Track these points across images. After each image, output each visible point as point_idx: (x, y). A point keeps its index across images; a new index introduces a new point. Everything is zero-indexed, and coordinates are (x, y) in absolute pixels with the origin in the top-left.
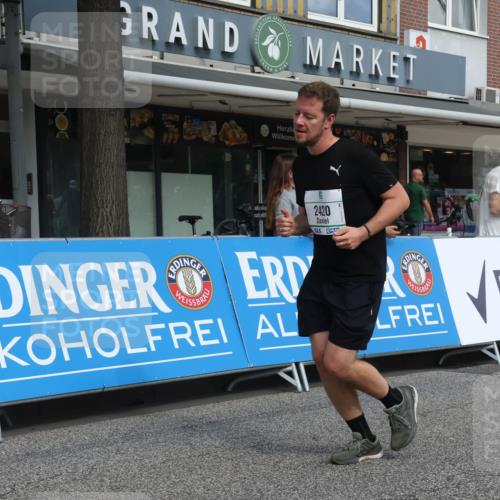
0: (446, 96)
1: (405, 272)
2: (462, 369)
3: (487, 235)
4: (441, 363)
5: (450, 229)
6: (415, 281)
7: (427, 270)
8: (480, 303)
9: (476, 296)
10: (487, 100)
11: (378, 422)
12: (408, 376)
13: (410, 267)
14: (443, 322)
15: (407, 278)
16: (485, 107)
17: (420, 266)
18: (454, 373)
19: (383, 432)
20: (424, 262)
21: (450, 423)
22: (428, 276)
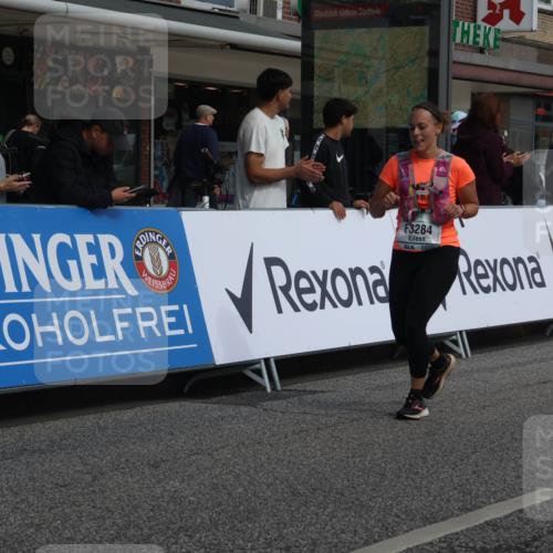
0: (207, 6)
1: (140, 259)
2: (215, 399)
3: (246, 207)
4: (186, 390)
5: (206, 199)
6: (153, 273)
7: (171, 257)
8: (244, 305)
9: (238, 294)
10: (264, 14)
11: (89, 478)
12: (138, 409)
13: (147, 251)
14: (190, 331)
15: (142, 267)
16: (261, 24)
17: (160, 250)
18: (204, 405)
19: (94, 491)
20: (167, 245)
21: (191, 477)
22: (172, 266)
